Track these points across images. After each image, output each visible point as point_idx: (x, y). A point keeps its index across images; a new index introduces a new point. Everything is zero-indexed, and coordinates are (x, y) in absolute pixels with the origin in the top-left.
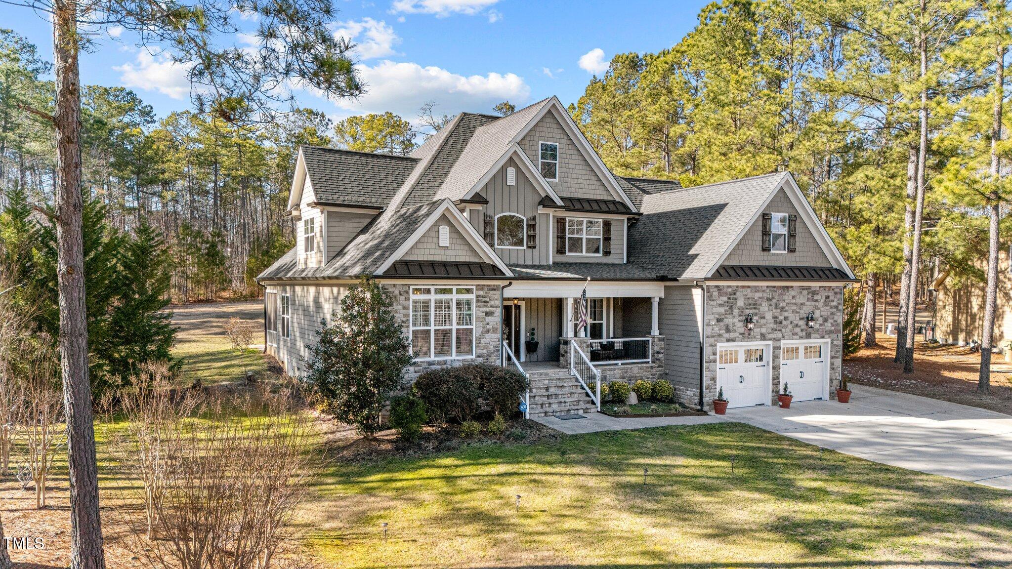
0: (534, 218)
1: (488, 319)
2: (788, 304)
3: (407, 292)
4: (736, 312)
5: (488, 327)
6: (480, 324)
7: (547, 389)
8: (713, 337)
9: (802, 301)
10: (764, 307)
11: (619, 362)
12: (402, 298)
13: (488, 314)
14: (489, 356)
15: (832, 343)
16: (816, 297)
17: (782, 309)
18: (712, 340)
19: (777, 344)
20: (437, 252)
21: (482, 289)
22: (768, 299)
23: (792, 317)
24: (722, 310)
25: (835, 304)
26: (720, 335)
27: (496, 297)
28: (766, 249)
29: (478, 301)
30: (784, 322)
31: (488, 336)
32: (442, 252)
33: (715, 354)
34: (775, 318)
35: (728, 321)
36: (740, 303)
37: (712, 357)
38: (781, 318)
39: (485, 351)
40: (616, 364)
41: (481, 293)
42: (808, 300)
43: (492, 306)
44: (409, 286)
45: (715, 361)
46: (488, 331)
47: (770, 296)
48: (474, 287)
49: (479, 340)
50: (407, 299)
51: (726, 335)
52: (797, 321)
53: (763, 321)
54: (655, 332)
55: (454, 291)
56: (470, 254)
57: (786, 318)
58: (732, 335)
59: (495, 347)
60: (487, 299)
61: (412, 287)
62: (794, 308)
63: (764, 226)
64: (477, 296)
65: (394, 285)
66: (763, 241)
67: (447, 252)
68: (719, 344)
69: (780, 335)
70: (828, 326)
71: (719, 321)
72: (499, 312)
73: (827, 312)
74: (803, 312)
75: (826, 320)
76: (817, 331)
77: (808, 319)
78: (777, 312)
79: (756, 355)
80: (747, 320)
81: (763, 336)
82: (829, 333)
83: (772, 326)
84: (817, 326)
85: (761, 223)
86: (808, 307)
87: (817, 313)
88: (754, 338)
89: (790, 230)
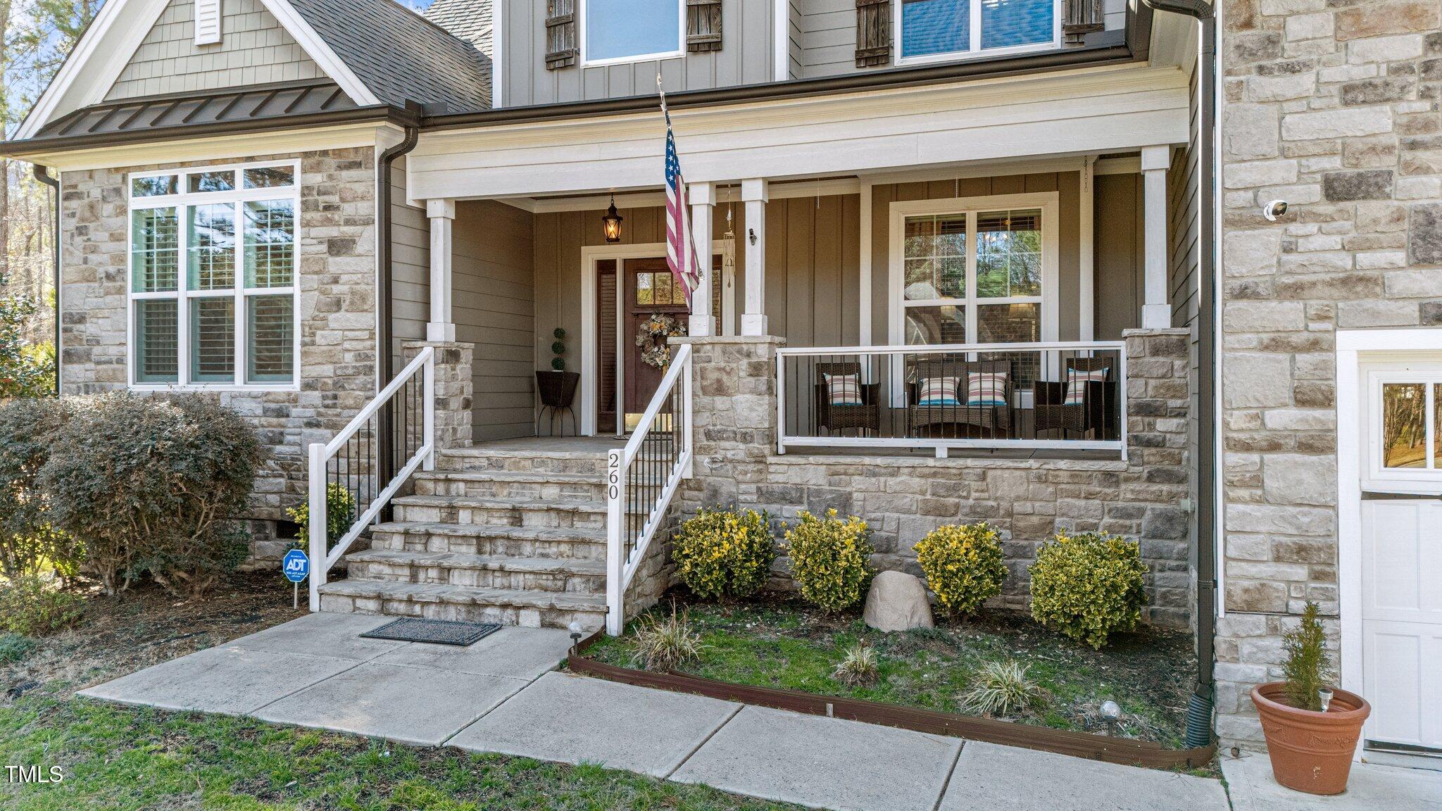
1: (336, 264)
3: (118, 191)
5: (336, 289)
6: (314, 281)
7: (516, 516)
8: (1295, 291)
12: (108, 209)
13: (337, 247)
14: (339, 385)
18: (1287, 314)
20: (194, 64)
21: (316, 168)
26: (1352, 282)
27: (360, 188)
29: (306, 206)
31: (337, 319)
32: (208, 62)
37: (1284, 418)
39: (328, 370)
40: (930, 452)
41: (316, 179)
43: (348, 222)
44: (123, 171)
46: (337, 304)
48: (297, 164)
49: (310, 333)
50: (122, 211)
55: (240, 178)
56: (283, 56)
59: (360, 356)
60: (334, 199)
61: (132, 176)
64: (306, 191)
65: (91, 173)
67: (219, 61)
71: (1335, 189)
72: (369, 239)
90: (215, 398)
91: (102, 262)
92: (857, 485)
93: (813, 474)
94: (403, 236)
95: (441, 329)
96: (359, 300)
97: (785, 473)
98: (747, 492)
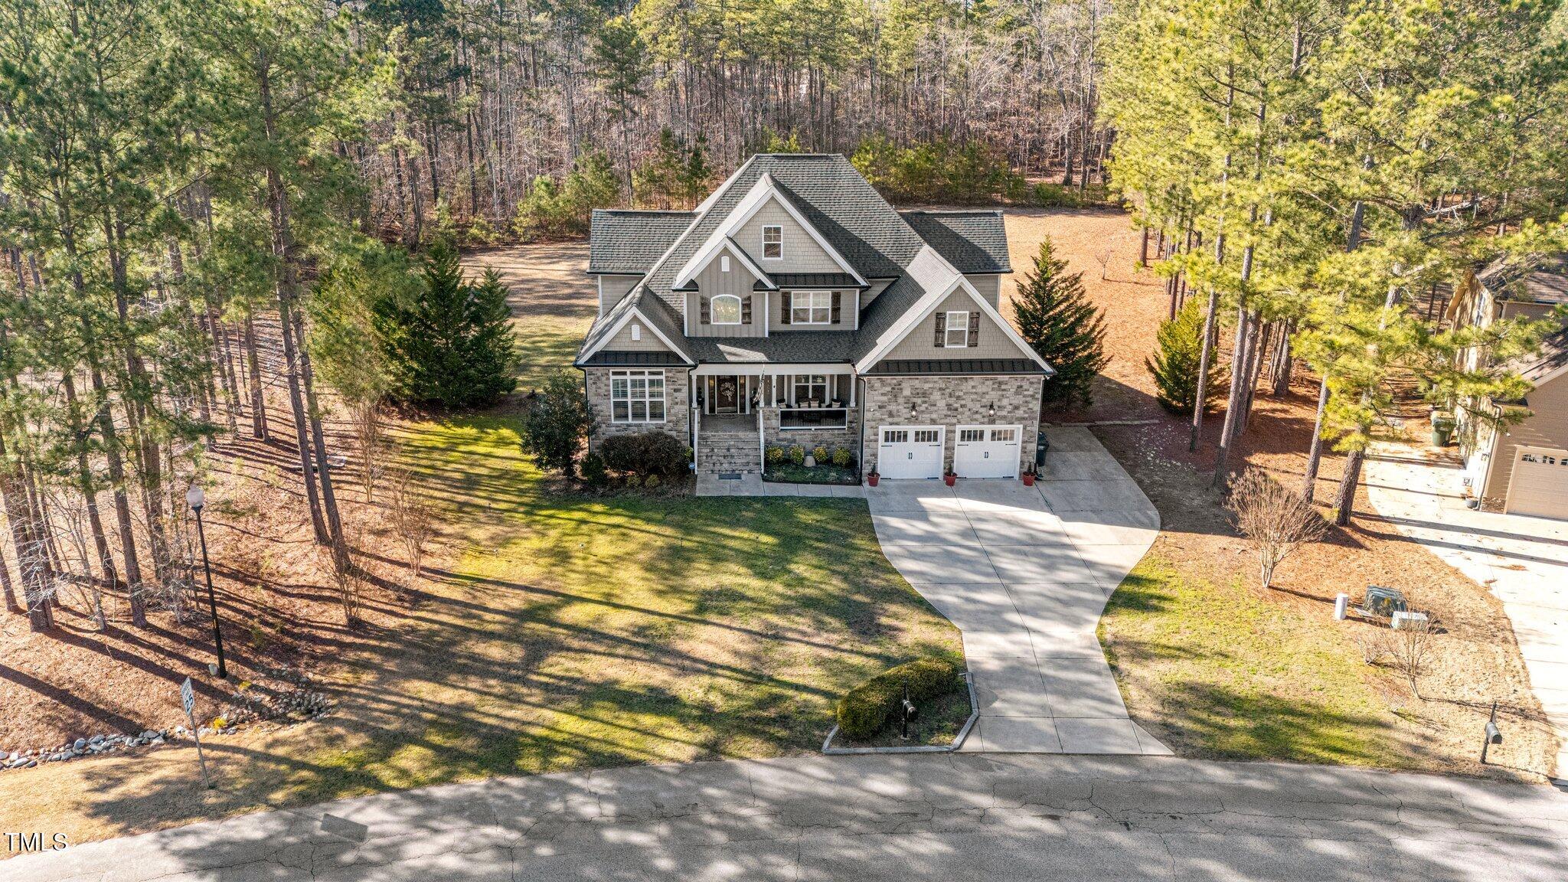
0: (749, 298)
1: (676, 394)
2: (966, 393)
3: (607, 375)
4: (901, 400)
5: (676, 400)
6: (670, 398)
7: (728, 449)
8: (874, 421)
9: (985, 389)
10: (936, 396)
12: (604, 379)
13: (676, 390)
14: (677, 421)
15: (1025, 429)
16: (1004, 387)
17: (958, 398)
18: (873, 424)
19: (950, 428)
20: (631, 344)
21: (670, 373)
22: (940, 389)
23: (970, 405)
24: (885, 398)
25: (1030, 393)
26: (881, 419)
27: (683, 377)
28: (939, 345)
29: (666, 381)
30: (960, 410)
31: (677, 407)
32: (635, 344)
33: (876, 434)
34: (949, 406)
35: (893, 407)
36: (907, 392)
37: (872, 437)
38: (956, 406)
39: (674, 418)
40: (810, 430)
41: (669, 376)
42: (993, 389)
43: (679, 385)
44: (608, 370)
45: (876, 441)
46: (677, 403)
47: (943, 385)
48: (663, 371)
49: (669, 410)
50: (608, 379)
51: (889, 420)
52: (977, 407)
53: (933, 409)
54: (853, 404)
55: (647, 373)
56: (658, 345)
57: (962, 406)
58: (896, 420)
59: (683, 415)
60: (675, 379)
61: (611, 371)
62: (975, 397)
63: (938, 325)
64: (667, 378)
65: (597, 369)
66: (937, 339)
67: (639, 344)
68: (880, 428)
69: (954, 421)
70: (1020, 413)
71: (880, 407)
72: (685, 389)
73: (1018, 400)
74: (986, 401)
75: (1017, 408)
76: (1004, 418)
77: (992, 407)
78: (952, 401)
79: (933, 436)
80: (914, 408)
81: (933, 422)
82: (1021, 419)
83: (945, 412)
84: (1004, 413)
85: (933, 321)
86: (993, 396)
87: (1005, 402)
88: (923, 423)
89: (971, 326)
90: (641, 425)
91: (602, 391)
92: (799, 438)
93: (788, 435)
96: (682, 403)
97: (782, 435)
98: (776, 441)
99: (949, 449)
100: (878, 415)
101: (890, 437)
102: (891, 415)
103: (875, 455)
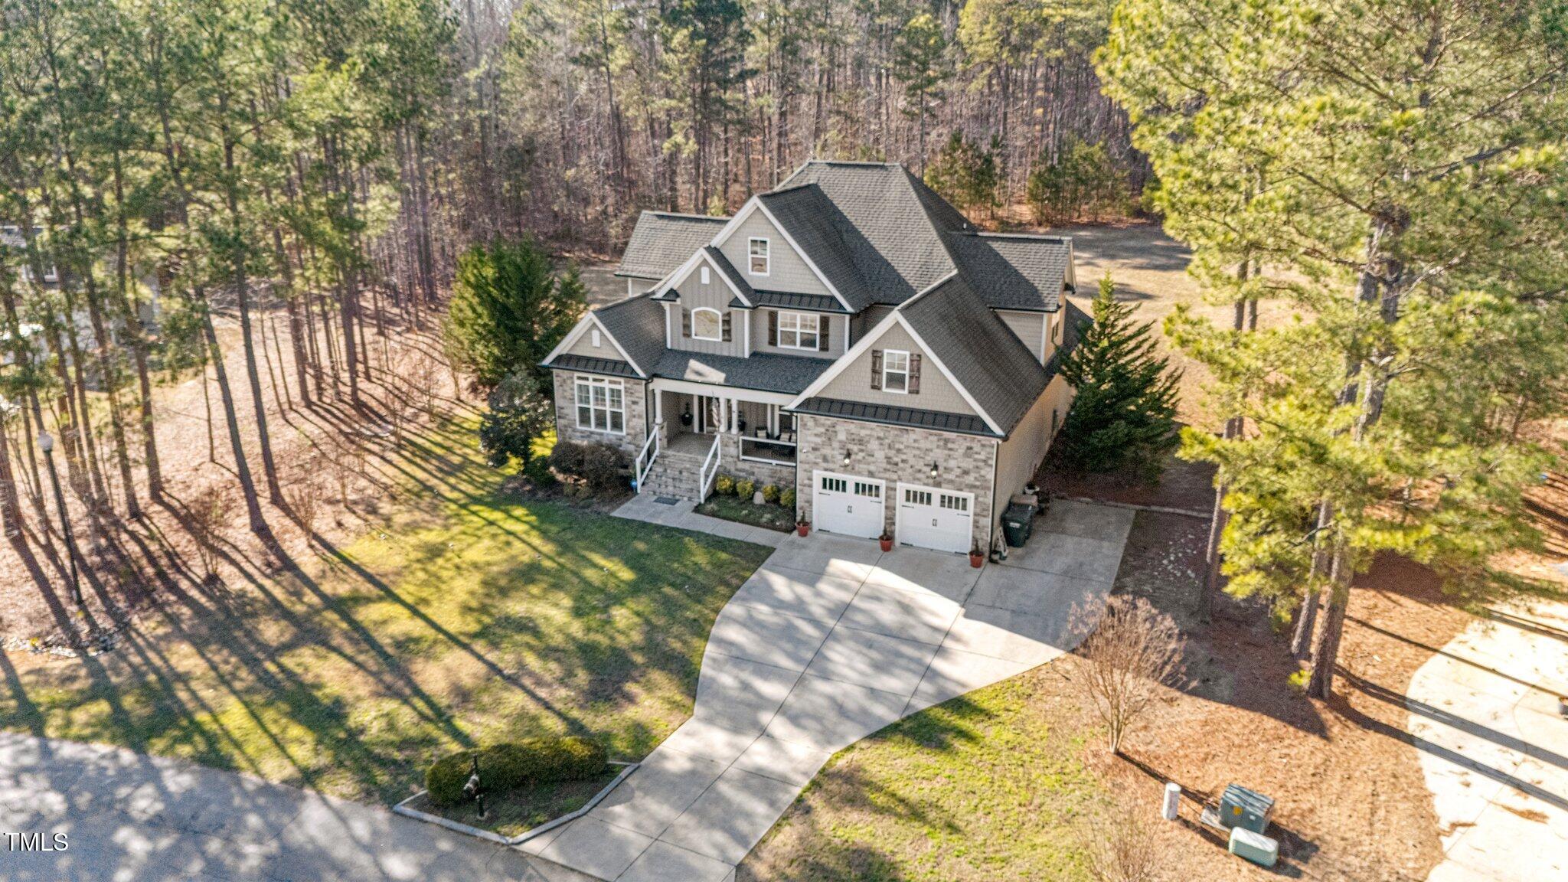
0: (729, 314)
2: (907, 447)
3: (572, 378)
4: (836, 445)
5: (634, 413)
6: (628, 410)
7: (681, 472)
8: (808, 463)
9: (929, 446)
10: (874, 445)
11: (774, 462)
12: (569, 382)
13: (634, 403)
14: (636, 435)
15: (976, 498)
16: (950, 445)
17: (899, 451)
18: (807, 466)
19: (892, 485)
20: (591, 350)
22: (879, 438)
23: (912, 461)
24: (819, 440)
25: (982, 456)
26: (817, 463)
28: (876, 387)
29: (625, 391)
30: (901, 465)
31: (635, 420)
32: (596, 351)
33: (810, 479)
34: (888, 458)
35: (827, 451)
36: (842, 436)
37: (806, 482)
38: (896, 459)
39: (633, 432)
40: (770, 464)
42: (938, 447)
43: (636, 397)
44: (571, 374)
45: (810, 486)
46: (634, 416)
47: (881, 435)
49: (628, 423)
51: (825, 465)
52: (920, 465)
53: (871, 459)
55: (607, 382)
56: (617, 354)
57: (903, 461)
58: (831, 466)
61: (575, 375)
62: (917, 452)
63: (874, 364)
66: (873, 380)
67: (599, 351)
68: (815, 472)
69: (895, 477)
70: (970, 479)
71: (814, 449)
72: (643, 402)
73: (968, 464)
74: (929, 459)
75: (966, 472)
76: (951, 482)
77: (936, 467)
78: (892, 453)
79: (871, 490)
80: (848, 455)
81: (871, 474)
82: (971, 487)
83: (885, 465)
84: (951, 476)
85: (869, 359)
86: (938, 455)
87: (952, 463)
88: (859, 473)
89: (911, 370)
90: (601, 434)
91: (568, 394)
92: (756, 470)
93: (747, 466)
94: (650, 398)
95: (659, 420)
96: (640, 417)
97: (740, 465)
98: (733, 470)
99: (890, 509)
100: (812, 457)
101: (827, 484)
102: (825, 459)
103: (810, 502)
